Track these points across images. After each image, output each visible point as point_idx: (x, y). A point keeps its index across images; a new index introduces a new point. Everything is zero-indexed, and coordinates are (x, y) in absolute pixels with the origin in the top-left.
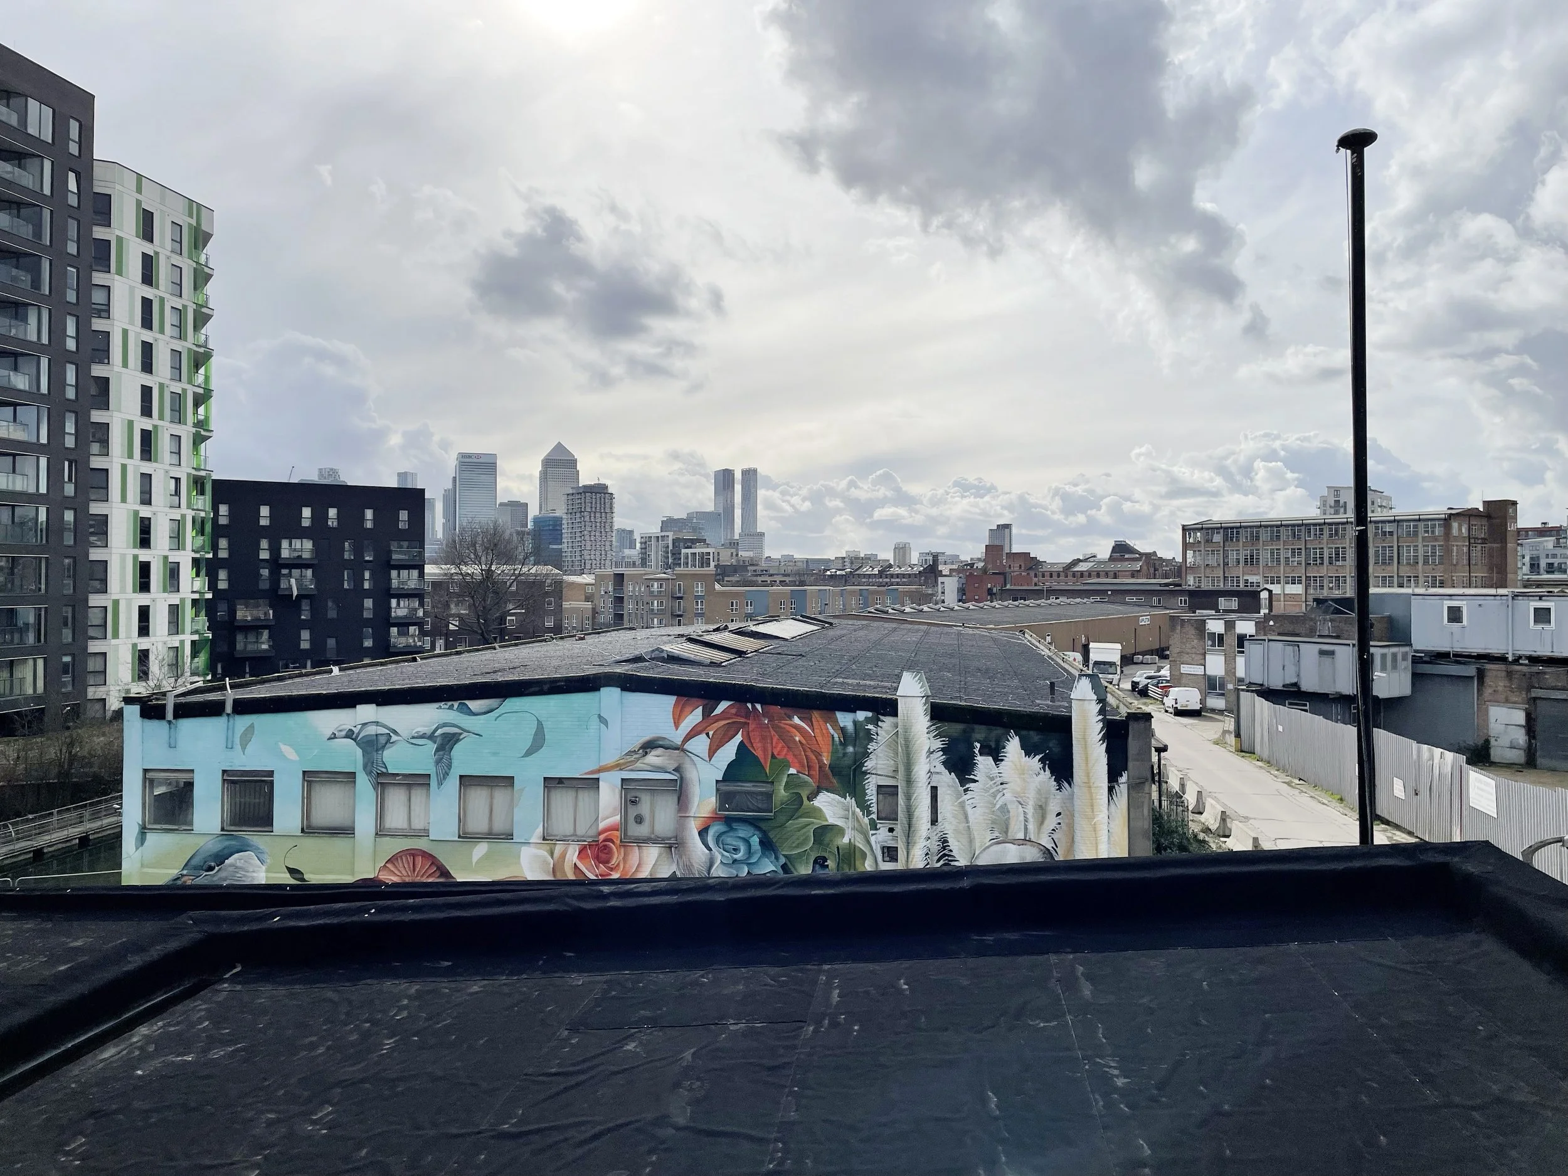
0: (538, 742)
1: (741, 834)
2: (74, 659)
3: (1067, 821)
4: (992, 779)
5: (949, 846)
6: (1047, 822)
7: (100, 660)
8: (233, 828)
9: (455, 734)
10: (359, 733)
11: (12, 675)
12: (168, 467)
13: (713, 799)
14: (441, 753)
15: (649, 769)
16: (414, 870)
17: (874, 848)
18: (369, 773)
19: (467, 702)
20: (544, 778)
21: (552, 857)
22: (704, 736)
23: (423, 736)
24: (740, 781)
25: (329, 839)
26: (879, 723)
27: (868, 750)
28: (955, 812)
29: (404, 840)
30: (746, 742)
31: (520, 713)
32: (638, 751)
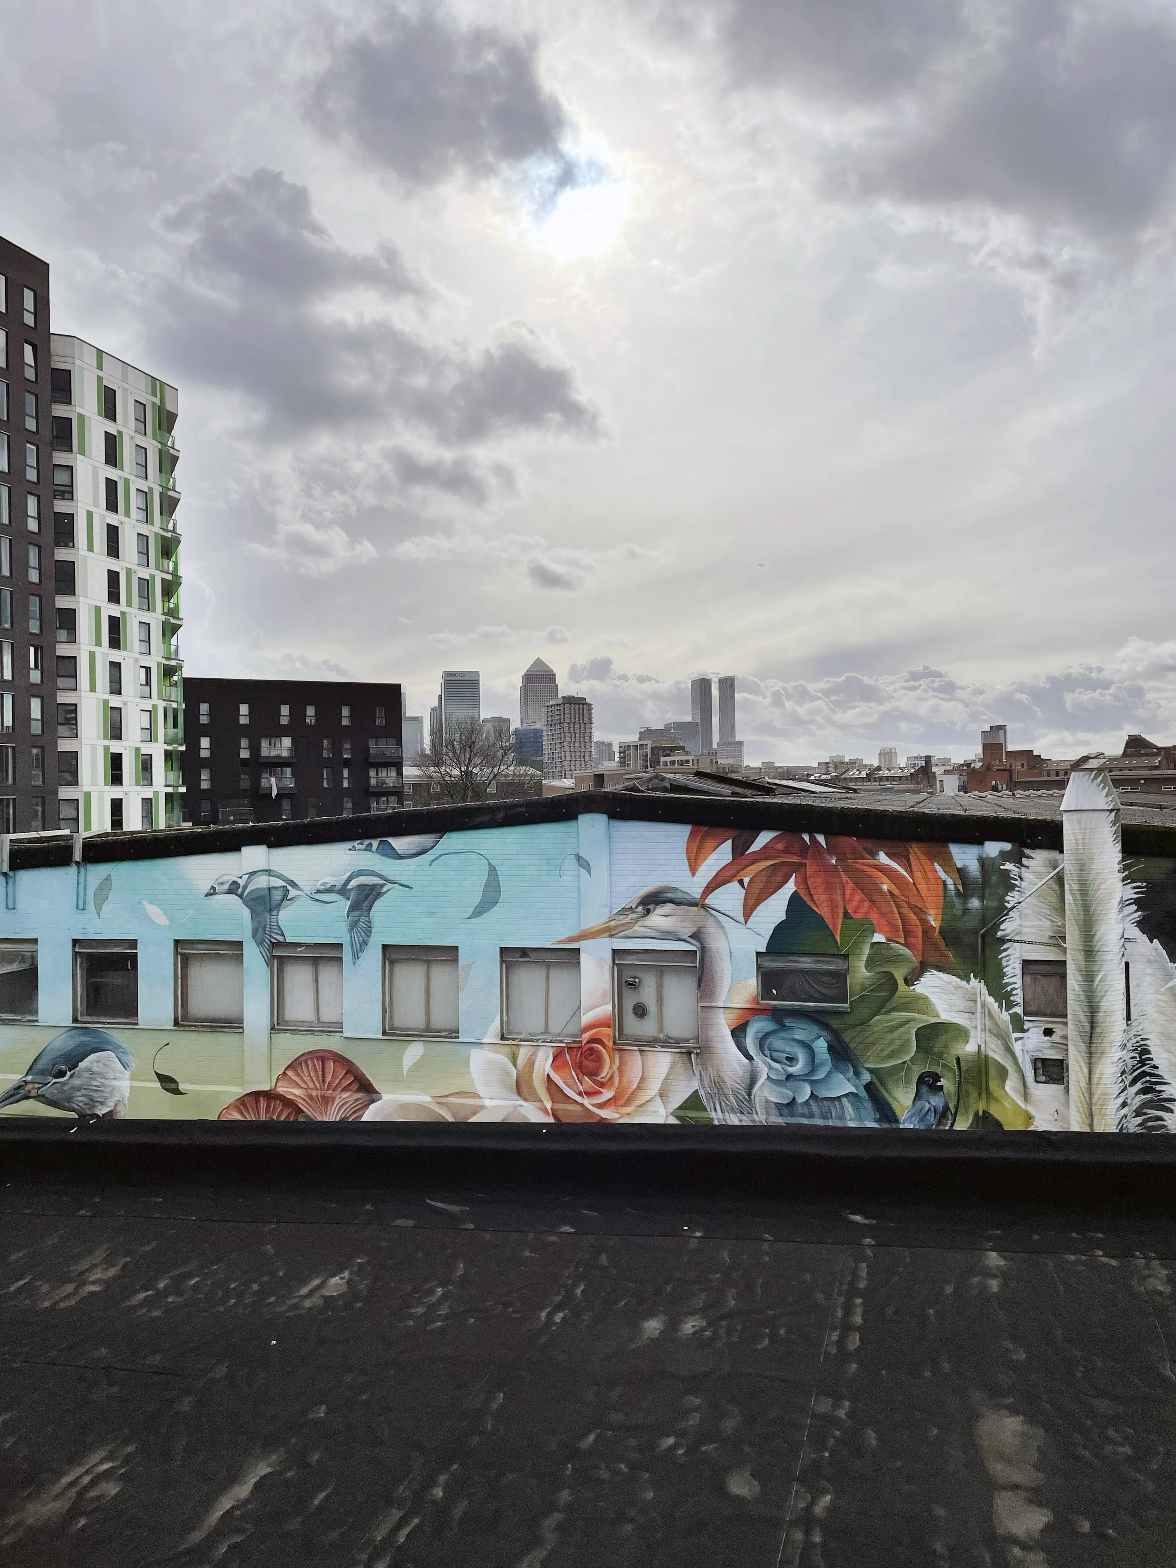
0: (490, 898)
1: (799, 1035)
5: (1151, 1059)
8: (89, 1019)
9: (374, 887)
10: (245, 887)
12: (137, 656)
13: (753, 981)
14: (357, 913)
15: (654, 934)
16: (324, 1081)
17: (1020, 1060)
18: (260, 943)
19: (390, 840)
20: (503, 950)
21: (515, 1065)
22: (735, 884)
23: (329, 891)
24: (793, 954)
25: (209, 1034)
26: (1025, 861)
27: (1006, 904)
28: (1161, 1003)
29: (310, 1038)
30: (802, 893)
31: (462, 855)
32: (636, 908)
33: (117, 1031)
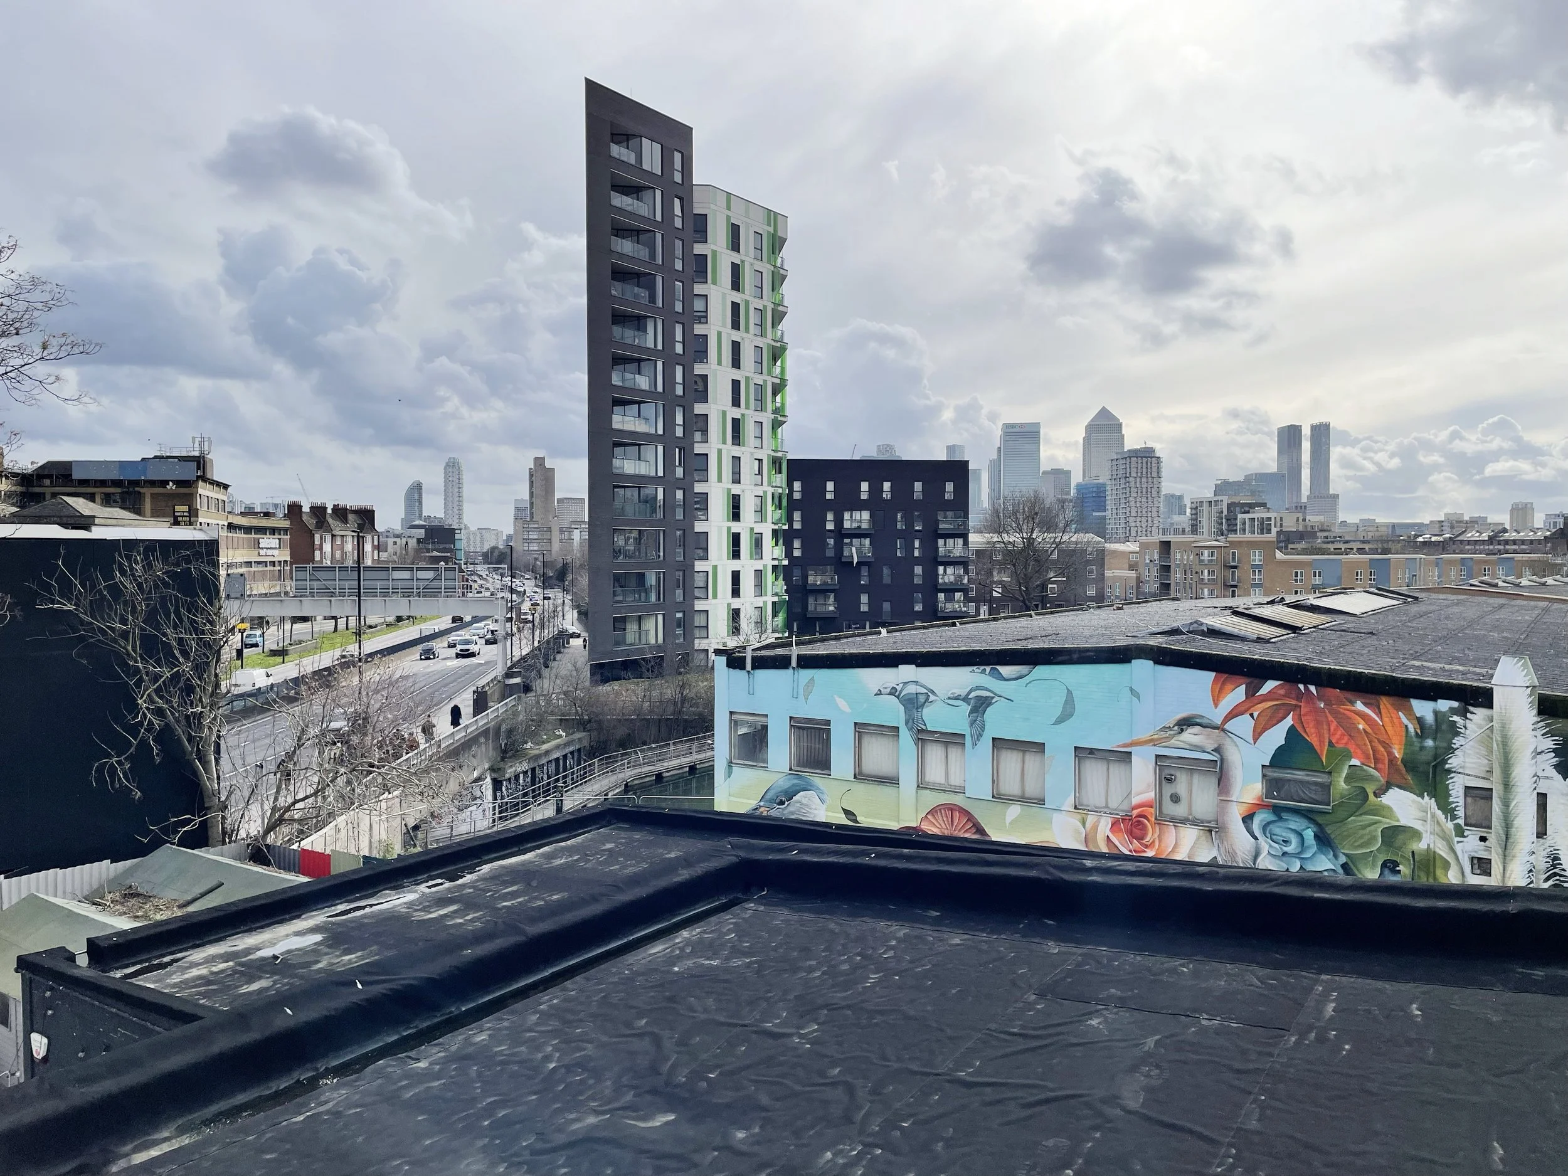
0: (1067, 713)
1: (1293, 826)
2: (684, 615)
5: (1561, 864)
7: (703, 616)
9: (987, 698)
10: (901, 692)
11: (640, 629)
12: (753, 450)
13: (1259, 785)
14: (975, 715)
15: (1187, 747)
16: (952, 825)
17: (1460, 857)
18: (910, 729)
19: (998, 667)
20: (1076, 748)
21: (1084, 827)
22: (1247, 716)
23: (956, 698)
24: (1290, 768)
25: (876, 786)
26: (1469, 715)
27: (1453, 746)
29: (943, 795)
30: (1296, 725)
31: (1049, 681)
32: (1174, 727)
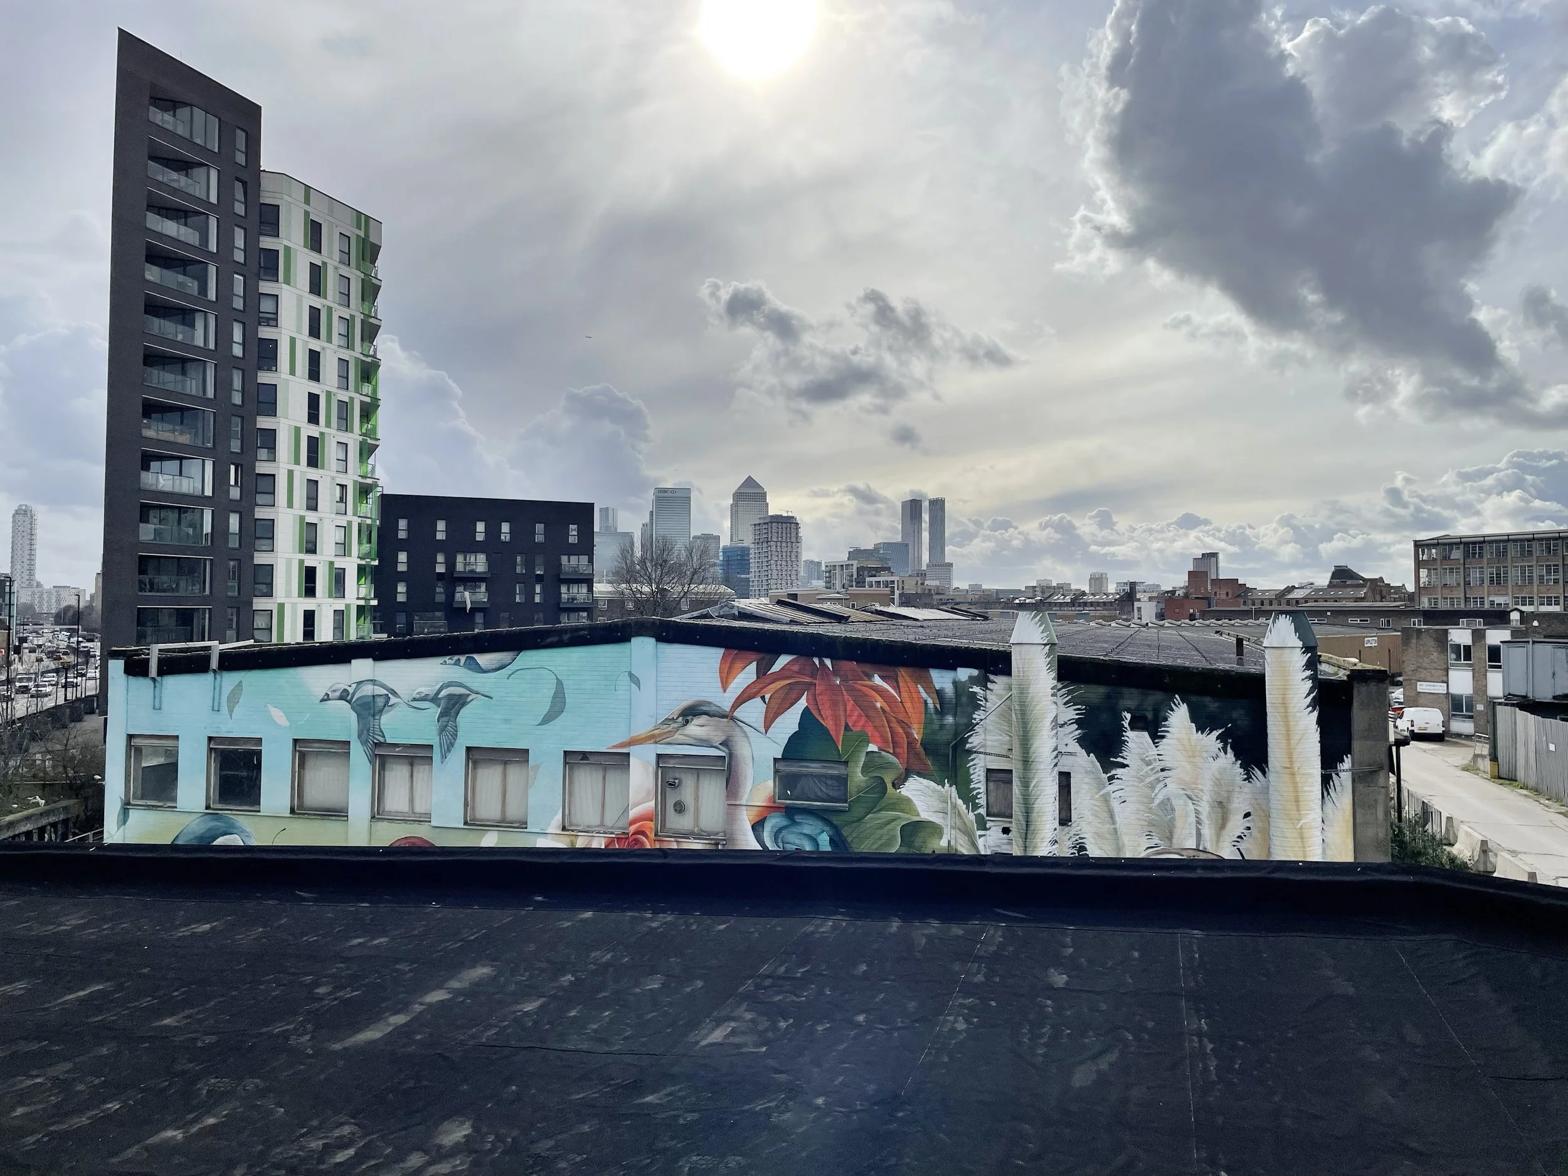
0: (557, 707)
1: (807, 830)
3: (1260, 824)
4: (1148, 764)
6: (1230, 826)
8: (219, 806)
9: (461, 696)
10: (354, 694)
12: (334, 474)
13: (771, 783)
14: (445, 719)
15: (692, 742)
18: (364, 743)
20: (565, 752)
22: (758, 700)
23: (424, 699)
24: (806, 760)
25: (320, 821)
26: (989, 685)
27: (973, 721)
28: (1096, 808)
29: (403, 826)
30: (811, 708)
31: (536, 670)
32: (677, 719)
33: (239, 817)
